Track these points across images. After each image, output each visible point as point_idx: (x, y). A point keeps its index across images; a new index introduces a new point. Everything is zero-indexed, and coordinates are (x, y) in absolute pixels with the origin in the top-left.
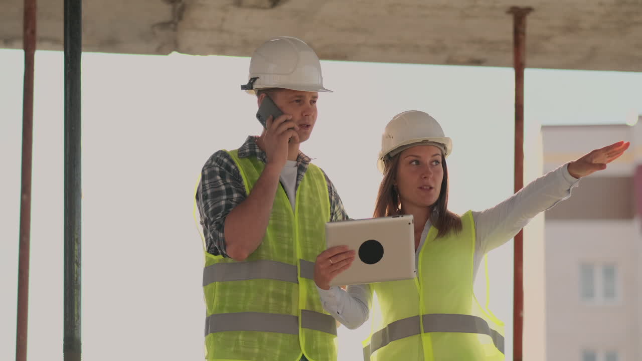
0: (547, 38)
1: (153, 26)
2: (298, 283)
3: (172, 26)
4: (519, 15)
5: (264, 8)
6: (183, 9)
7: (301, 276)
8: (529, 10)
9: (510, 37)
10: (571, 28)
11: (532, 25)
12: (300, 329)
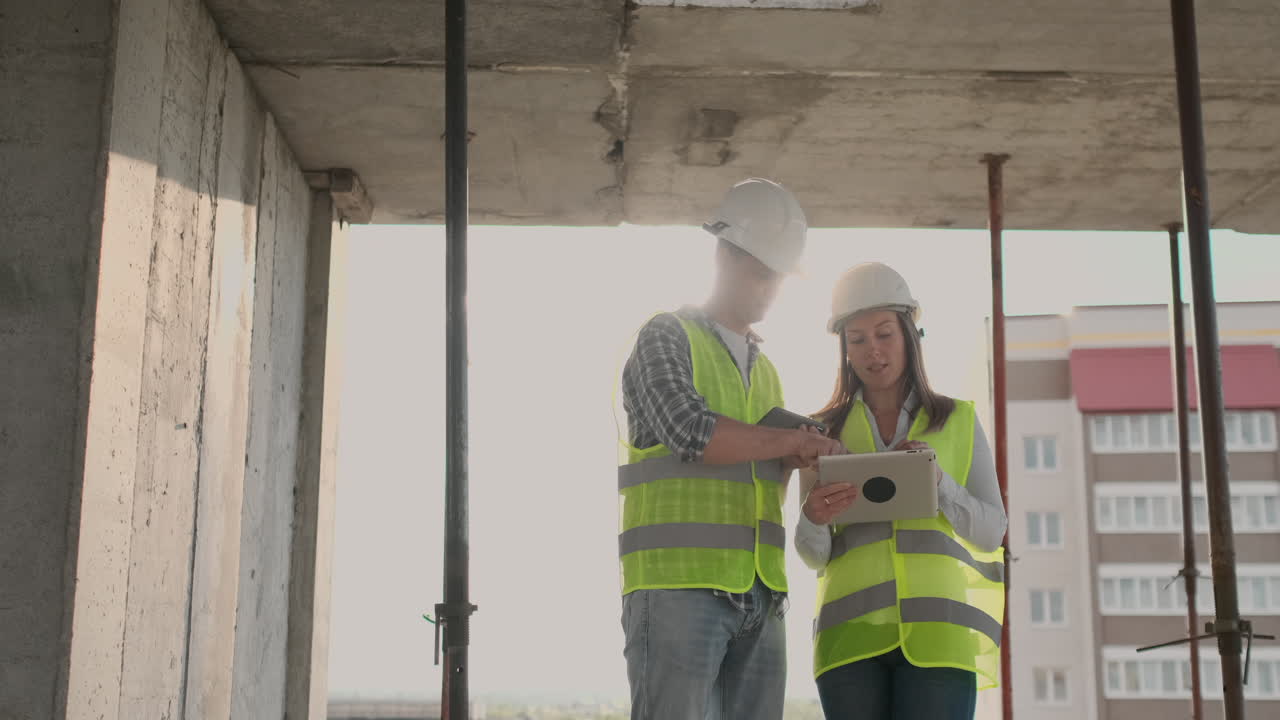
0: (1023, 192)
1: (597, 193)
2: (753, 484)
3: (618, 190)
4: (994, 164)
5: (714, 166)
6: (625, 169)
7: (757, 477)
8: (1006, 157)
9: (985, 193)
10: (1050, 180)
11: (1009, 175)
12: (757, 545)
